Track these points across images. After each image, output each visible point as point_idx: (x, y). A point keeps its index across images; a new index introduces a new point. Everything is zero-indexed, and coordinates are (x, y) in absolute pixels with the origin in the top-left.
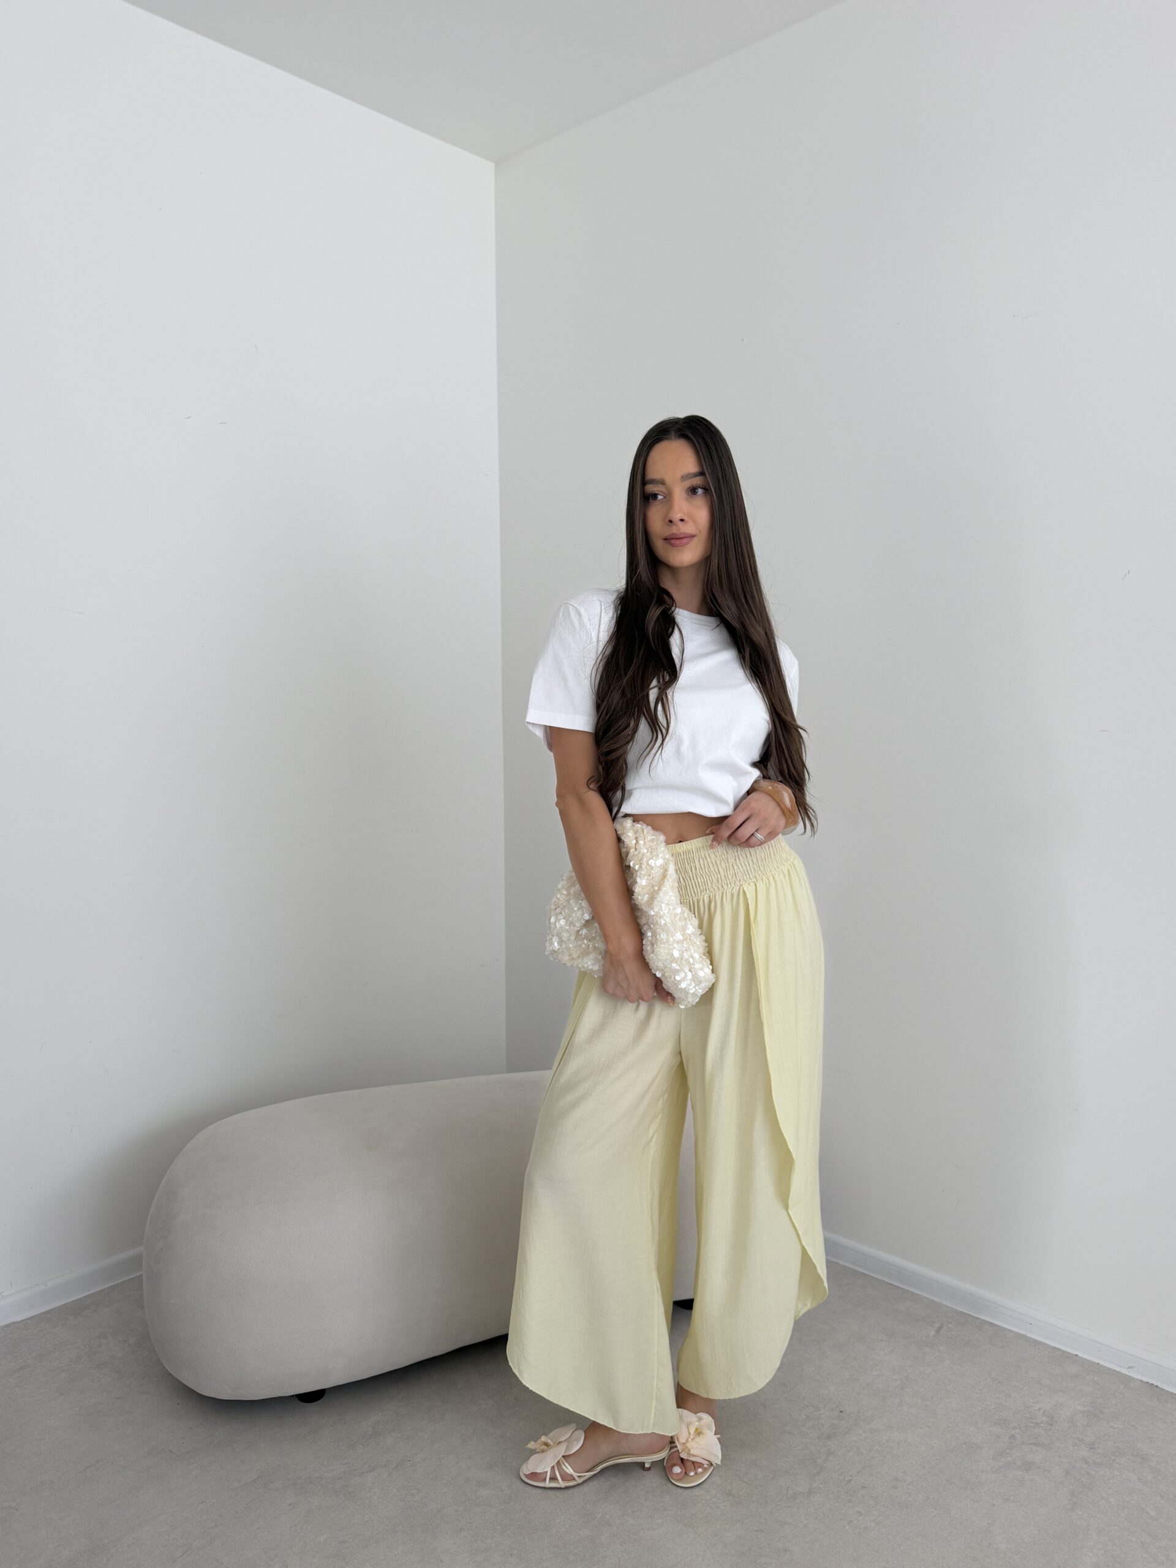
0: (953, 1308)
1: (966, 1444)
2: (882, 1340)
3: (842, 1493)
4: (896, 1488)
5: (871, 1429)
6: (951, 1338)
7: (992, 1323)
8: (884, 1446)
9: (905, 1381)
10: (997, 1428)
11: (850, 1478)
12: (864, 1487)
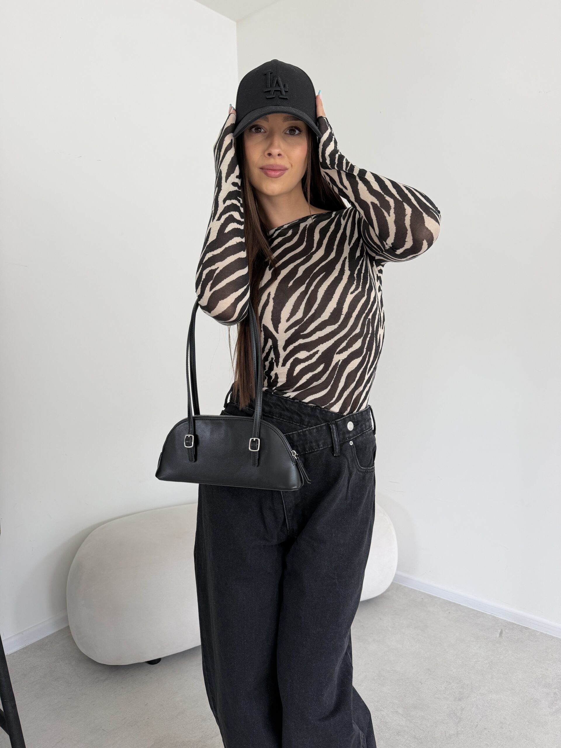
0: (505, 620)
1: (532, 699)
2: (473, 641)
3: (475, 733)
4: (502, 729)
5: (480, 693)
6: (508, 638)
7: (527, 628)
8: (490, 703)
9: (490, 663)
10: (546, 689)
11: (477, 724)
12: (485, 729)
